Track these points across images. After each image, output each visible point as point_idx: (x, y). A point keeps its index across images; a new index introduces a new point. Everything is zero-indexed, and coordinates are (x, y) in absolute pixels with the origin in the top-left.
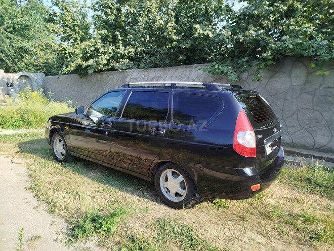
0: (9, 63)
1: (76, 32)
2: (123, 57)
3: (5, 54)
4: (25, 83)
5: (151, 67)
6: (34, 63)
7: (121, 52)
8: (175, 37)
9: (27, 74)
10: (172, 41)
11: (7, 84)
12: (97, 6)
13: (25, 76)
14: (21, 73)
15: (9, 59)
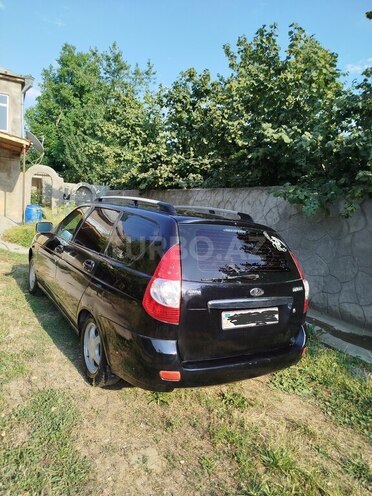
0: (80, 171)
1: (137, 134)
2: (194, 170)
3: (78, 159)
4: (85, 197)
5: (221, 187)
6: (101, 173)
7: (191, 163)
8: (240, 143)
9: (88, 185)
10: (238, 148)
11: (65, 195)
12: (165, 100)
13: (86, 188)
14: (81, 184)
15: (80, 167)
